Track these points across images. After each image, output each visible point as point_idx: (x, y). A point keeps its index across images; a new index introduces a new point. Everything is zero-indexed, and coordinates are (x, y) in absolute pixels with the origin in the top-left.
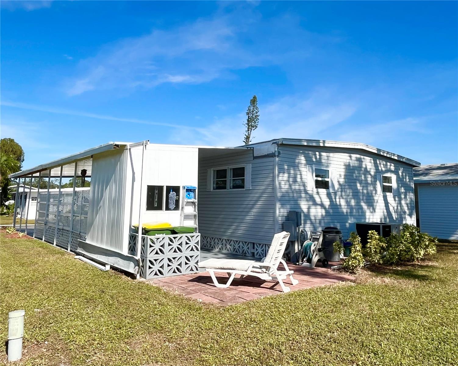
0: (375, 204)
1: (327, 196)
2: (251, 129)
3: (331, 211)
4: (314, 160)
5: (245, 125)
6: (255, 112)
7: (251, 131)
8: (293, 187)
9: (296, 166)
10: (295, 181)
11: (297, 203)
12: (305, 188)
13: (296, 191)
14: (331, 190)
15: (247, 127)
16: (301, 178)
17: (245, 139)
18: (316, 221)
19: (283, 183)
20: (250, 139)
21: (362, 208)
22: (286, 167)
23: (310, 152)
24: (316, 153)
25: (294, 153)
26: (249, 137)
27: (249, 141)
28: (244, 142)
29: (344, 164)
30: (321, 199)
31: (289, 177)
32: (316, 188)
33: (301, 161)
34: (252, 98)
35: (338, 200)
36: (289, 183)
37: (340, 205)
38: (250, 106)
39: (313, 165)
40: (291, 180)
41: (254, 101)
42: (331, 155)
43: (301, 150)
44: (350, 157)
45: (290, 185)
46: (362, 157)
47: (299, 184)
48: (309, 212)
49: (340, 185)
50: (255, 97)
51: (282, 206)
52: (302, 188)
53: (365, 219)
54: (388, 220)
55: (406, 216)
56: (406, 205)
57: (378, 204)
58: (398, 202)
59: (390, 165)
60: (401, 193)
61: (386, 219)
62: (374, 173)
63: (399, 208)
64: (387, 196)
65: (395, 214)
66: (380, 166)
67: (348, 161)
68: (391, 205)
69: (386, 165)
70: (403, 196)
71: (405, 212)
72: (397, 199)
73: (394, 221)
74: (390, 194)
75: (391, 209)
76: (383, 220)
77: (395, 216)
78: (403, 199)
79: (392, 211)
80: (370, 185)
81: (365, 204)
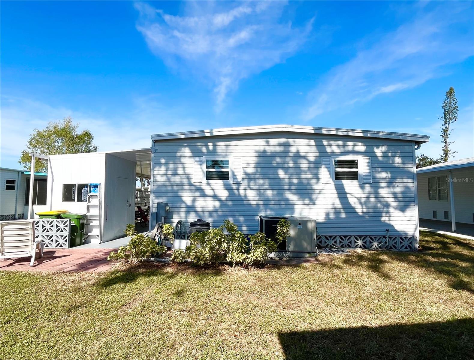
0: (314, 195)
1: (225, 188)
2: (449, 122)
3: (230, 203)
4: (205, 151)
5: (441, 118)
6: (452, 104)
7: (449, 124)
8: (172, 180)
9: (177, 160)
10: (175, 173)
11: (178, 195)
12: (189, 180)
13: (176, 183)
14: (231, 181)
15: (444, 121)
16: (184, 171)
17: (443, 133)
18: (203, 213)
19: (159, 176)
20: (448, 132)
21: (287, 200)
22: (163, 161)
23: (199, 144)
24: (208, 144)
25: (175, 147)
26: (447, 131)
27: (448, 134)
28: (442, 136)
29: (255, 151)
30: (214, 191)
31: (167, 171)
32: (207, 179)
33: (184, 154)
34: (448, 90)
35: (242, 191)
36: (167, 176)
37: (246, 197)
38: (445, 99)
39: (203, 157)
40: (170, 173)
41: (450, 93)
42: (233, 143)
43: (185, 143)
44: (268, 142)
45: (168, 179)
46: (291, 140)
47: (181, 176)
48: (193, 203)
49: (247, 174)
50: (451, 89)
51: (157, 198)
52: (185, 180)
53: (293, 212)
54: (343, 215)
55: (391, 210)
56: (391, 196)
57: (321, 195)
58: (369, 191)
59: (354, 145)
60: (379, 180)
61: (340, 214)
62: (315, 158)
63: (372, 199)
64: (344, 185)
65: (362, 207)
66: (331, 147)
67: (262, 147)
68: (352, 195)
69: (344, 146)
70: (383, 184)
71: (387, 205)
72: (368, 187)
73: (359, 216)
74: (352, 181)
75: (352, 201)
76: (332, 214)
77: (362, 209)
78: (383, 188)
79: (355, 203)
80: (306, 173)
81: (294, 195)
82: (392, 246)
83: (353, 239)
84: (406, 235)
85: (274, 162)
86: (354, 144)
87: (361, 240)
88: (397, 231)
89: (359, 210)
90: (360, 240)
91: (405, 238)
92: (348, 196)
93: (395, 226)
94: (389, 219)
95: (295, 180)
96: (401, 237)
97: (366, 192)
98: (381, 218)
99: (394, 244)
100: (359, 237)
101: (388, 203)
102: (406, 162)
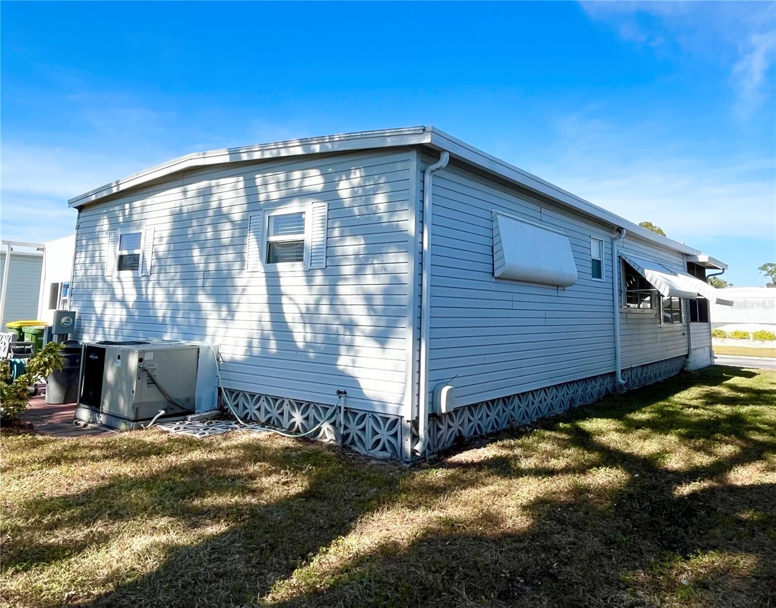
1: (134, 285)
3: (136, 313)
4: (121, 219)
8: (89, 273)
9: (95, 238)
10: (92, 261)
11: (91, 298)
12: (103, 272)
13: (92, 279)
14: (140, 272)
16: (100, 256)
21: (198, 309)
22: (84, 242)
23: (117, 208)
24: (124, 207)
25: (96, 217)
30: (123, 291)
31: (86, 257)
32: (118, 270)
33: (102, 228)
35: (150, 291)
36: (85, 266)
37: (153, 302)
39: (119, 230)
40: (88, 261)
42: (149, 200)
43: (105, 208)
45: (86, 270)
47: (97, 267)
48: (103, 314)
49: (157, 258)
52: (100, 273)
54: (273, 345)
55: (359, 340)
56: (360, 300)
57: (244, 299)
58: (320, 288)
59: (303, 178)
60: (340, 259)
61: (269, 343)
62: (243, 215)
63: (325, 309)
64: (281, 274)
65: (305, 327)
66: (266, 188)
67: (178, 204)
68: (291, 299)
69: (288, 181)
70: (348, 269)
71: (351, 326)
72: (319, 279)
73: (298, 350)
74: (293, 265)
75: (291, 313)
76: (256, 343)
77: (304, 334)
78: (346, 279)
79: (294, 318)
80: (227, 249)
81: (210, 297)
82: (356, 439)
83: (286, 408)
84: (384, 410)
85: (190, 231)
86: (304, 174)
87: (300, 412)
88: (365, 396)
89: (301, 335)
90: (299, 410)
91: (382, 418)
92: (284, 300)
93: (363, 384)
94: (354, 362)
95: (212, 267)
96: (373, 414)
97: (315, 290)
98: (337, 359)
99: (360, 433)
100: (296, 403)
101: (351, 320)
102: (398, 206)
